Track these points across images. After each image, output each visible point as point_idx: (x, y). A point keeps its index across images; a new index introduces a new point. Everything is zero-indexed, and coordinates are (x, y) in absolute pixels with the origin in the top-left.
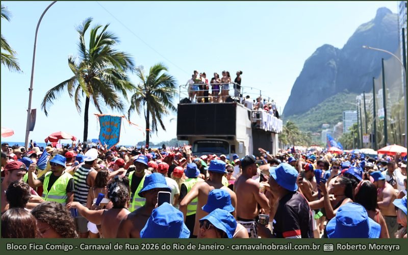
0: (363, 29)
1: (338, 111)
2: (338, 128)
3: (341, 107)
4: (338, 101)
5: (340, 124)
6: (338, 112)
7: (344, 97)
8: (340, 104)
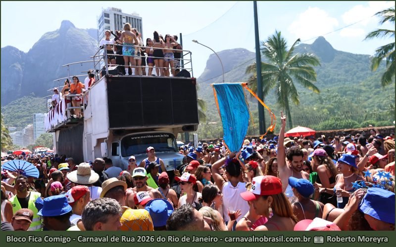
0: (49, 38)
1: (25, 113)
2: (27, 130)
3: (28, 109)
4: (25, 104)
5: (30, 126)
6: (25, 115)
7: (31, 100)
8: (27, 107)
